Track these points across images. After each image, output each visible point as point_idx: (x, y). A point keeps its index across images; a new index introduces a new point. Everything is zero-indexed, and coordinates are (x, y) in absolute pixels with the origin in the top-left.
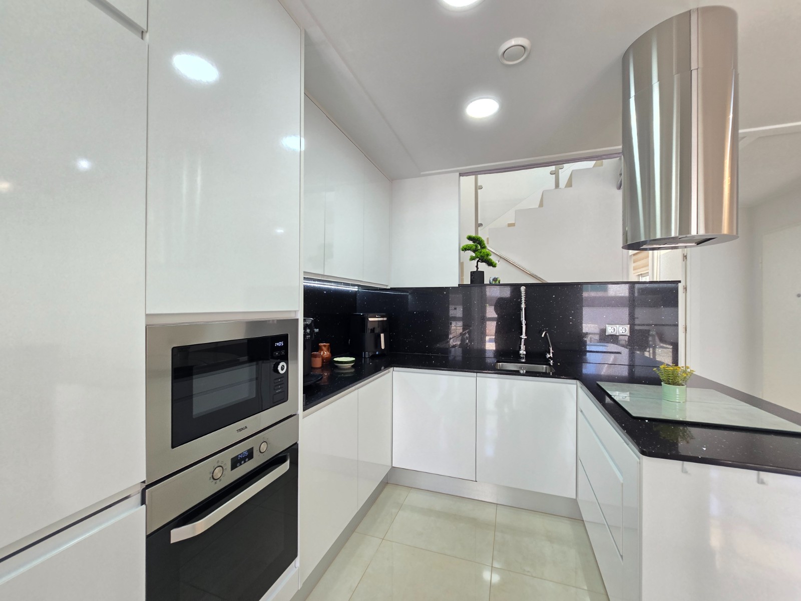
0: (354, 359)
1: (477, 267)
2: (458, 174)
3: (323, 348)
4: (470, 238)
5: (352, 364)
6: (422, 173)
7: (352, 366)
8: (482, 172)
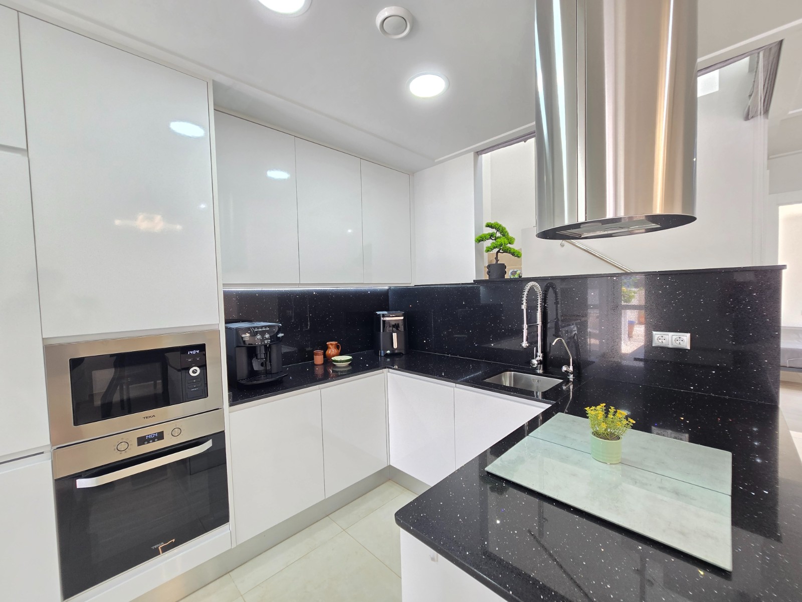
0: (351, 357)
1: (496, 258)
2: (472, 154)
3: (330, 346)
4: (488, 226)
5: (349, 363)
6: (436, 161)
7: (349, 364)
8: (500, 146)
